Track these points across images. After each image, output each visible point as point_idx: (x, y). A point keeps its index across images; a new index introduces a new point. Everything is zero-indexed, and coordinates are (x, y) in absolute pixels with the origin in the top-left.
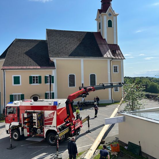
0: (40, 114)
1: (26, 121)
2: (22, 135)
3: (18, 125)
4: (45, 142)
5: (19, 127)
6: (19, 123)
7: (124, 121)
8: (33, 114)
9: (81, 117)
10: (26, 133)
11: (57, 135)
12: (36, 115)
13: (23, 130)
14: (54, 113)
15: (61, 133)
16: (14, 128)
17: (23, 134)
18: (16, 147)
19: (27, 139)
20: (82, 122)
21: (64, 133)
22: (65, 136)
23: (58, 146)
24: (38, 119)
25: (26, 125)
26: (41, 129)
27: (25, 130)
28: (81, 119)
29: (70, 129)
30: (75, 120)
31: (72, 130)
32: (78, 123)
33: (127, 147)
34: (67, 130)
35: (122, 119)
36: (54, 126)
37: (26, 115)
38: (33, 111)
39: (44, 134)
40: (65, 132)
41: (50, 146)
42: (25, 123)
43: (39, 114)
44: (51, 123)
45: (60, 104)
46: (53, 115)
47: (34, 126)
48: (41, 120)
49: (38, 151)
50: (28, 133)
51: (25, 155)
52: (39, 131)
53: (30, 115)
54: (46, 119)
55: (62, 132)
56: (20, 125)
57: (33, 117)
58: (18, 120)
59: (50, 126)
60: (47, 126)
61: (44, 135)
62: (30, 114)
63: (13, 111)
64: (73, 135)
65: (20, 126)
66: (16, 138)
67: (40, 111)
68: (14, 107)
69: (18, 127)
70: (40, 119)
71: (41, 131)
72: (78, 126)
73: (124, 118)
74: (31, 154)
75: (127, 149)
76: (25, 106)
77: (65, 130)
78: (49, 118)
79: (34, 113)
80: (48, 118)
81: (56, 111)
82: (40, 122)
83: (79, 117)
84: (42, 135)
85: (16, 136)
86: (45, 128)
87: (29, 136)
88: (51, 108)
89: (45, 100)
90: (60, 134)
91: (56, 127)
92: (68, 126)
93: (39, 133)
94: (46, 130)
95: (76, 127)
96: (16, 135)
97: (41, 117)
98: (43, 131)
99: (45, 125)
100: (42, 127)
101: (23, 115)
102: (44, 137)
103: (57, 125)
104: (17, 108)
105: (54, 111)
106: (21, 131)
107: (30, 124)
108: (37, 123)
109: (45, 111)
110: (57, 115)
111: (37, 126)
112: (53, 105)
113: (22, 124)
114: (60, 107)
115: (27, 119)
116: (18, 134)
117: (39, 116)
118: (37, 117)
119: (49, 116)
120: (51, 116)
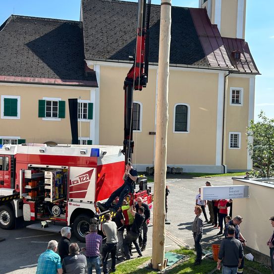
0: (61, 173)
1: (28, 187)
2: (18, 218)
3: (12, 194)
5: (13, 199)
6: (14, 192)
7: (244, 197)
8: (46, 173)
10: (28, 213)
11: (96, 218)
12: (51, 173)
13: (21, 207)
16: (3, 199)
17: (21, 215)
18: (4, 240)
19: (29, 227)
20: (151, 197)
24: (55, 184)
25: (28, 195)
26: (61, 207)
27: (26, 208)
36: (88, 201)
37: (29, 175)
38: (45, 166)
39: (67, 216)
42: (26, 191)
43: (57, 173)
44: (83, 195)
45: (104, 153)
47: (46, 199)
48: (62, 186)
50: (33, 215)
51: (23, 255)
52: (56, 210)
53: (37, 175)
54: (72, 185)
56: (16, 195)
57: (46, 180)
58: (12, 185)
59: (81, 201)
60: (74, 199)
61: (67, 219)
62: (38, 172)
63: (1, 166)
65: (15, 197)
66: (6, 224)
67: (60, 167)
68: (4, 156)
69: (11, 198)
70: (60, 185)
71: (61, 210)
73: (246, 192)
76: (28, 154)
78: (80, 183)
79: (48, 169)
80: (78, 182)
81: (95, 169)
82: (59, 191)
83: (146, 186)
84: (64, 220)
85: (5, 218)
86: (71, 204)
87: (35, 221)
88: (84, 163)
89: (73, 146)
90: (101, 215)
91: (95, 202)
93: (55, 216)
94: (71, 209)
96: (6, 216)
97: (63, 181)
98: (66, 212)
99: (70, 199)
100: (62, 202)
101: (23, 174)
102: (67, 224)
103: (96, 199)
104: (11, 158)
105: (92, 168)
106: (18, 208)
107: (38, 195)
108: (53, 192)
109: (72, 168)
110: (97, 177)
111: (53, 198)
112: (88, 155)
113: (19, 194)
114: (105, 161)
115: (30, 182)
116: (9, 214)
117: (58, 177)
118: (54, 178)
119: (80, 178)
120: (84, 179)
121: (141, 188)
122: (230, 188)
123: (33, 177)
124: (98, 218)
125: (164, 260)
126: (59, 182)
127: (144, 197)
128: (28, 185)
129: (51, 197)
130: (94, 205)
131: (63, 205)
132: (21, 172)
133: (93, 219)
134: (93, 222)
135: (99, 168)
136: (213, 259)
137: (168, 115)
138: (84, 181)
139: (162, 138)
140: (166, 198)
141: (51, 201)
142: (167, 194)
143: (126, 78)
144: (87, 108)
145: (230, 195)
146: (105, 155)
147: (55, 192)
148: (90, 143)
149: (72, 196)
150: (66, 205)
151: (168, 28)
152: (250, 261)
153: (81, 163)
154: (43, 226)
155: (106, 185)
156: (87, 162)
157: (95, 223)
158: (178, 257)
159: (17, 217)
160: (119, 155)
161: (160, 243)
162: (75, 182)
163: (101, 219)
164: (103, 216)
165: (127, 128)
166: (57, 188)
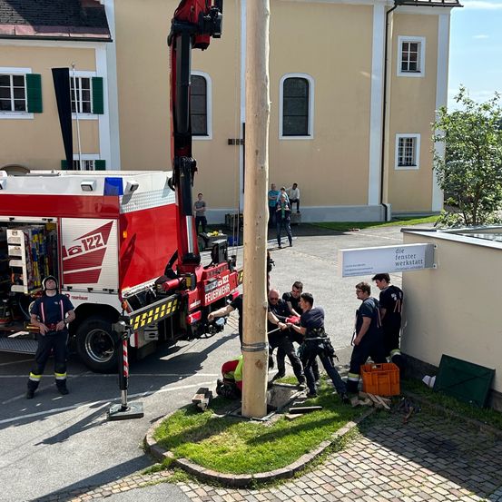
0: (42, 231)
7: (426, 266)
8: (9, 233)
9: (234, 257)
11: (123, 323)
12: (20, 234)
15: (141, 314)
20: (236, 275)
21: (153, 316)
22: (156, 333)
23: (126, 369)
24: (31, 255)
28: (235, 265)
29: (183, 302)
30: (206, 268)
31: (193, 305)
32: (218, 279)
33: (434, 378)
34: (166, 303)
35: (421, 256)
36: (104, 288)
38: (6, 219)
40: (159, 313)
41: (88, 375)
43: (34, 233)
45: (133, 188)
46: (101, 241)
47: (15, 289)
48: (47, 260)
54: (69, 257)
55: (147, 311)
57: (10, 248)
59: (92, 289)
60: (75, 286)
64: (193, 329)
67: (39, 219)
70: (42, 258)
72: (220, 293)
73: (430, 256)
75: (432, 385)
77: (160, 305)
78: (84, 252)
79: (14, 226)
80: (80, 251)
81: (115, 221)
82: (42, 271)
83: (226, 255)
88: (91, 209)
90: (132, 317)
91: (119, 291)
92: (171, 290)
95: (210, 298)
97: (48, 251)
99: (66, 286)
103: (121, 286)
105: (109, 221)
108: (28, 273)
109: (65, 221)
110: (121, 239)
111: (29, 285)
112: (99, 192)
117: (36, 240)
118: (27, 244)
119: (83, 241)
120: (94, 244)
121: (215, 259)
122: (398, 250)
124: (128, 322)
126: (40, 251)
127: (223, 276)
129: (25, 282)
130: (117, 296)
133: (116, 325)
134: (118, 330)
135: (124, 221)
137: (269, 102)
138: (94, 247)
139: (257, 152)
140: (268, 277)
141: (26, 292)
142: (269, 269)
143: (174, 20)
144: (91, 90)
145: (397, 264)
146: (135, 192)
147: (33, 272)
148: (101, 165)
149: (70, 279)
153: (85, 211)
155: (140, 253)
156: (96, 208)
157: (123, 333)
162: (74, 251)
163: (134, 323)
164: (138, 319)
165: (179, 131)
166: (36, 264)
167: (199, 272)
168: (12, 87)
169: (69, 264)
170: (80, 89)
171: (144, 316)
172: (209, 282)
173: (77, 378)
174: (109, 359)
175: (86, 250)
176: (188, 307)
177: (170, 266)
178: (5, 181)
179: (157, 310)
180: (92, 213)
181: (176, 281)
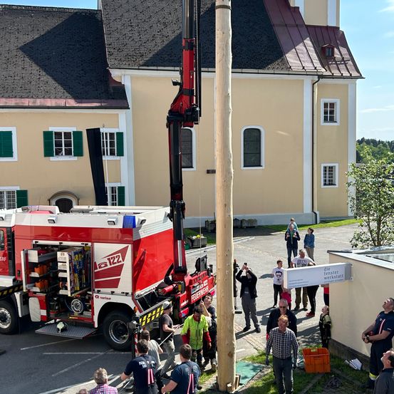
0: (81, 252)
1: (35, 275)
2: (23, 317)
3: (12, 285)
4: (98, 339)
5: (14, 292)
6: (14, 280)
7: (346, 279)
8: (59, 254)
9: (211, 266)
10: (36, 311)
11: (135, 322)
12: (66, 255)
13: (25, 302)
14: (123, 252)
15: (147, 314)
17: (27, 313)
18: (4, 352)
19: (39, 331)
20: (213, 279)
21: (155, 315)
24: (73, 269)
25: (35, 286)
26: (84, 301)
27: (34, 303)
28: (212, 272)
29: (176, 302)
30: (191, 275)
31: (183, 304)
32: (200, 284)
35: (342, 272)
36: (123, 292)
37: (34, 257)
38: (57, 243)
39: (93, 314)
40: (160, 312)
41: (111, 352)
42: (31, 281)
43: (75, 254)
44: (115, 284)
45: (143, 221)
46: (121, 259)
47: (62, 292)
48: (84, 271)
49: (73, 366)
50: (44, 313)
51: (32, 376)
52: (77, 306)
53: (47, 257)
54: (99, 270)
55: (151, 312)
56: (17, 286)
57: (59, 264)
58: (11, 271)
59: (113, 293)
60: (102, 290)
61: (93, 318)
62: (47, 251)
65: (16, 289)
66: (5, 327)
67: (79, 244)
69: (11, 291)
70: (81, 271)
71: (85, 306)
72: (202, 293)
73: (348, 272)
74: (53, 373)
76: (31, 226)
77: (161, 307)
78: (109, 266)
79: (62, 248)
80: (106, 265)
81: (130, 246)
82: (80, 279)
83: (205, 265)
84: (89, 319)
85: (3, 319)
86: (97, 297)
87: (44, 320)
88: (115, 237)
89: (97, 209)
90: (142, 317)
91: (132, 294)
92: (168, 295)
93: (76, 314)
94: (98, 304)
95: (194, 298)
96: (5, 315)
97: (84, 263)
98: (91, 307)
99: (96, 290)
100: (85, 294)
101: (26, 255)
102: (94, 324)
103: (134, 289)
104: (7, 232)
105: (127, 245)
106: (21, 304)
107: (49, 285)
108: (71, 282)
109: (96, 245)
110: (134, 257)
111: (71, 290)
112: (120, 226)
113: (22, 284)
114: (143, 233)
115: (37, 267)
116: (10, 313)
117: (77, 259)
118: (70, 262)
119: (109, 259)
120: (116, 261)
121: (198, 269)
122: (326, 268)
123: (41, 261)
124: (138, 321)
125: (235, 376)
126: (80, 266)
127: (203, 281)
128: (34, 272)
129: (69, 288)
130: (131, 298)
131: (87, 297)
132: (22, 253)
133: (130, 324)
134: (131, 327)
135: (137, 244)
136: (304, 369)
137: (232, 170)
138: (116, 263)
139: (225, 205)
141: (69, 295)
143: (170, 111)
145: (325, 278)
146: (144, 224)
147: (74, 280)
149: (99, 285)
150: (91, 298)
151: (227, 43)
152: (357, 370)
153: (110, 238)
154: (59, 329)
155: (148, 265)
156: (118, 237)
157: (134, 329)
158: (254, 369)
159: (20, 316)
160: (165, 221)
161: (229, 354)
162: (102, 266)
163: (142, 321)
164: (145, 317)
165: (174, 183)
166: (76, 275)
167: (187, 279)
168: (63, 148)
169: (98, 275)
170: (109, 148)
171: (149, 315)
172: (194, 287)
173: (103, 355)
174: (125, 341)
175: (111, 265)
176: (179, 306)
177: (168, 275)
178: (57, 218)
179: (158, 310)
180: (115, 240)
181: (171, 287)
